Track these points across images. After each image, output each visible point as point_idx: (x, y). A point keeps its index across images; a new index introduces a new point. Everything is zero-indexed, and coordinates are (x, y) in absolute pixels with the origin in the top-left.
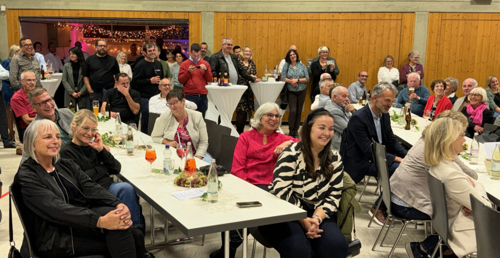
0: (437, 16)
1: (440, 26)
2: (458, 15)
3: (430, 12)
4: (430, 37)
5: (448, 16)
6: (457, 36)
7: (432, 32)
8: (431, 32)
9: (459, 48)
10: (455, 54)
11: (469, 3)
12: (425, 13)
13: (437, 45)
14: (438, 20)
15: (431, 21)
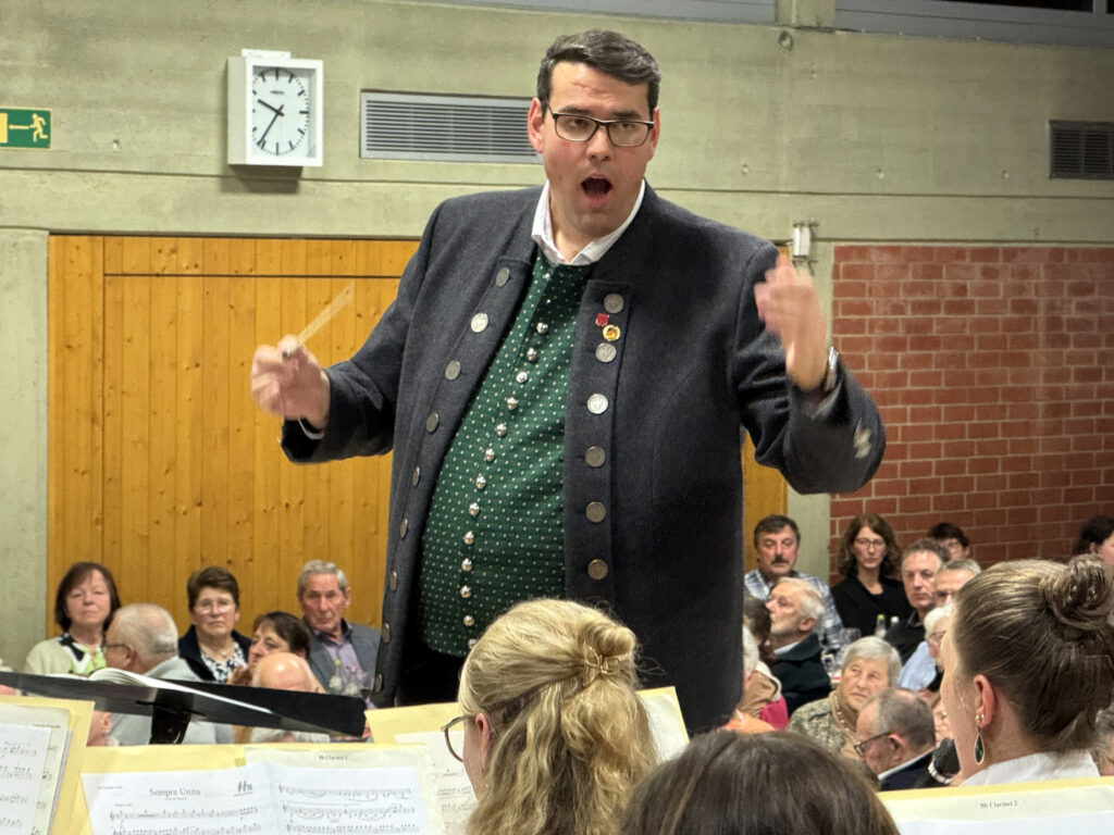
0: (83, 255)
1: (100, 312)
2: (174, 251)
3: (53, 233)
4: (60, 372)
5: (133, 256)
6: (175, 365)
7: (69, 347)
8: (63, 346)
9: (185, 433)
10: (172, 467)
11: (212, 185)
12: (30, 236)
13: (94, 421)
14: (91, 277)
15: (59, 285)
